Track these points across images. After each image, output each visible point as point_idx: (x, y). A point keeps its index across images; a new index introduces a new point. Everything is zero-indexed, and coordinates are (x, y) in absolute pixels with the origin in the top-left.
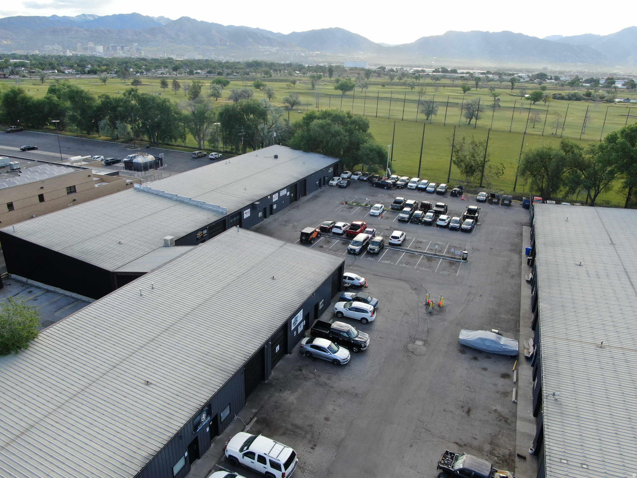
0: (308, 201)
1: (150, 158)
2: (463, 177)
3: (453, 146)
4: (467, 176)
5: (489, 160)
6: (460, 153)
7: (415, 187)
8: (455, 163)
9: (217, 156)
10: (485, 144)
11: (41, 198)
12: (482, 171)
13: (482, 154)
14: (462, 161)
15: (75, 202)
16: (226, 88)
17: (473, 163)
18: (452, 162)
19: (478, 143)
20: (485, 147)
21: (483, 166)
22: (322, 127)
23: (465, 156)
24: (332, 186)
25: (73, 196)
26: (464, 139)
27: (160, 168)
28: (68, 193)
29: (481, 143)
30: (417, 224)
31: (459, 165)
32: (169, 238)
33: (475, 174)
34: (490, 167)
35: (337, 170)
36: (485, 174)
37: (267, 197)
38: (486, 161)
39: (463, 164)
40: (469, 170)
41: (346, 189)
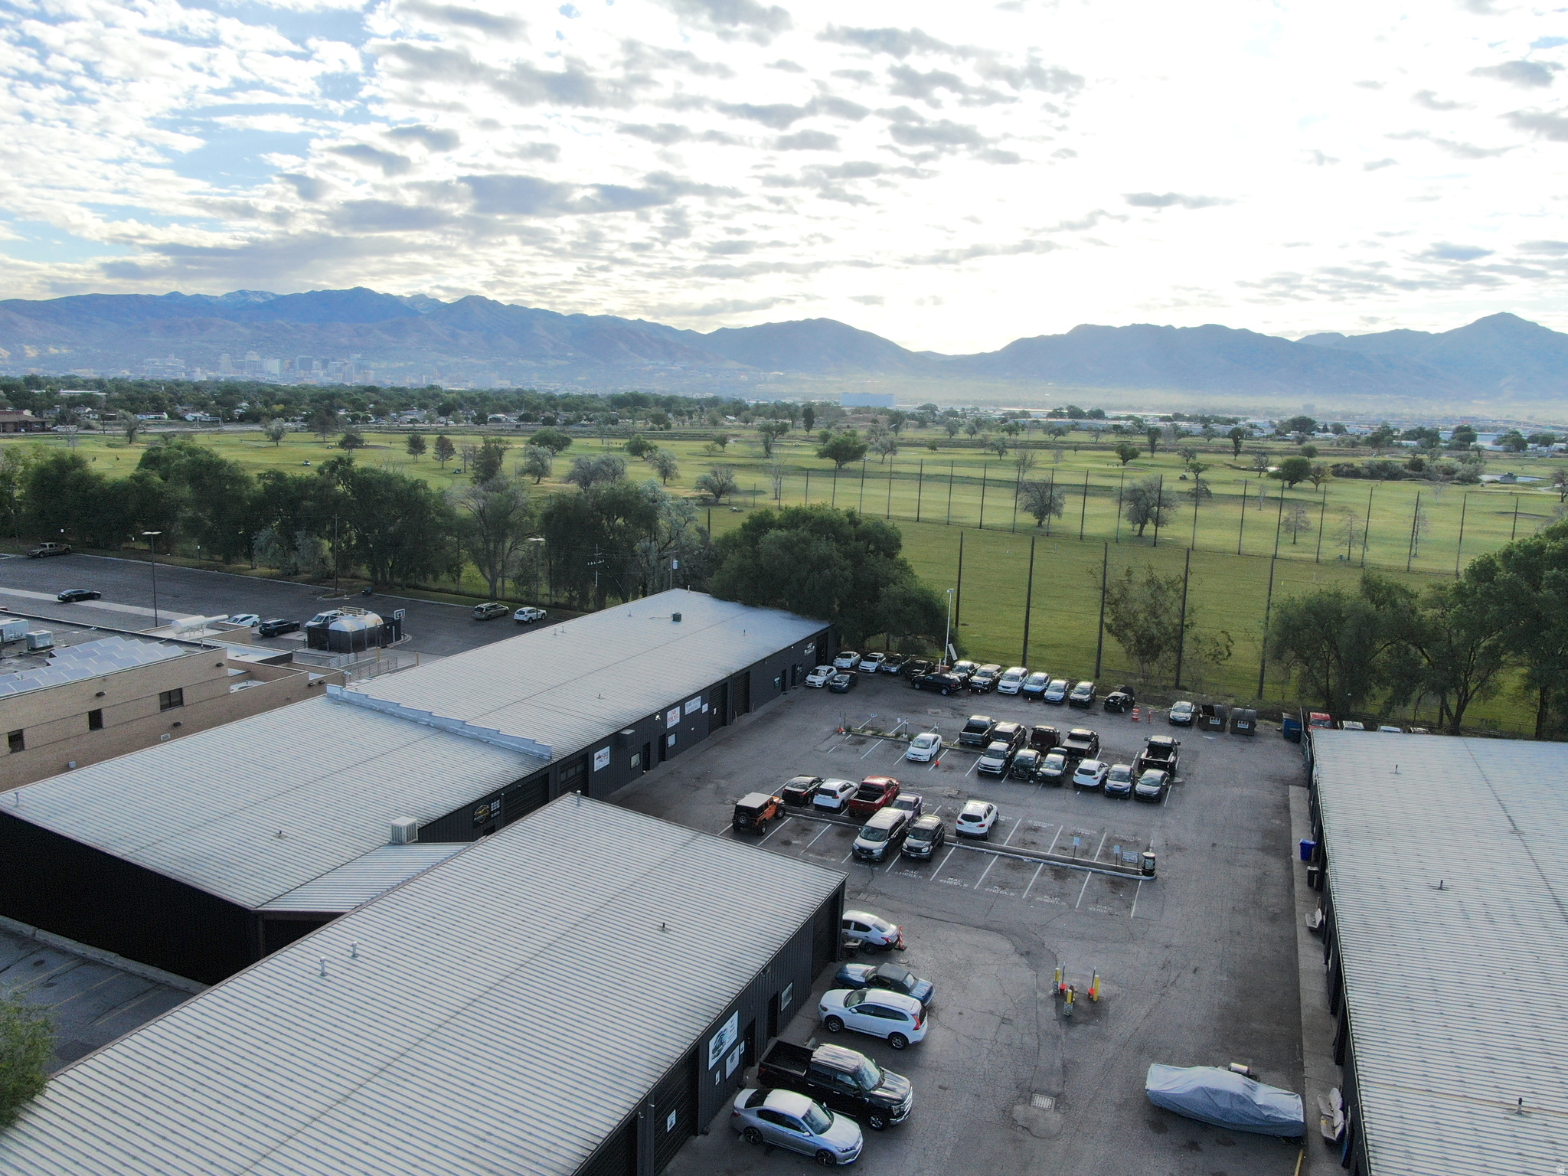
0: (755, 725)
1: (371, 620)
2: (1135, 664)
3: (1105, 590)
4: (1142, 662)
5: (1192, 624)
6: (1122, 608)
7: (1016, 691)
8: (1110, 630)
9: (533, 615)
10: (1181, 585)
11: (95, 720)
12: (1179, 651)
13: (1175, 609)
14: (1127, 625)
15: (177, 729)
16: (562, 453)
17: (1154, 631)
18: (1104, 628)
19: (1162, 581)
20: (1181, 593)
21: (1180, 638)
22: (787, 546)
23: (1135, 615)
24: (812, 687)
25: (175, 714)
26: (1129, 573)
27: (395, 643)
28: (163, 708)
29: (1170, 584)
30: (1026, 782)
31: (1121, 638)
32: (404, 821)
33: (1162, 657)
34: (1196, 639)
35: (824, 649)
36: (1186, 656)
37: (653, 716)
38: (1187, 626)
39: (1129, 633)
40: (1147, 648)
41: (847, 696)
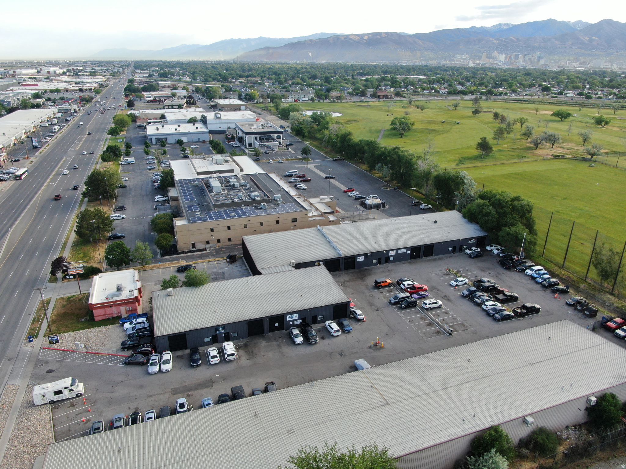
2: (598, 279)
3: (594, 248)
4: (602, 279)
5: (623, 271)
6: (599, 256)
8: (593, 263)
10: (621, 255)
11: (277, 222)
12: (615, 279)
13: (618, 263)
14: (599, 264)
17: (608, 268)
18: (591, 263)
19: (614, 251)
20: (620, 258)
21: (617, 274)
23: (603, 261)
24: (466, 254)
25: (295, 223)
26: (603, 244)
28: (292, 222)
29: (618, 253)
31: (596, 266)
32: (293, 261)
33: (609, 280)
34: (622, 277)
36: (617, 282)
37: (383, 251)
38: (620, 271)
39: (599, 266)
40: (605, 275)
41: (473, 259)
